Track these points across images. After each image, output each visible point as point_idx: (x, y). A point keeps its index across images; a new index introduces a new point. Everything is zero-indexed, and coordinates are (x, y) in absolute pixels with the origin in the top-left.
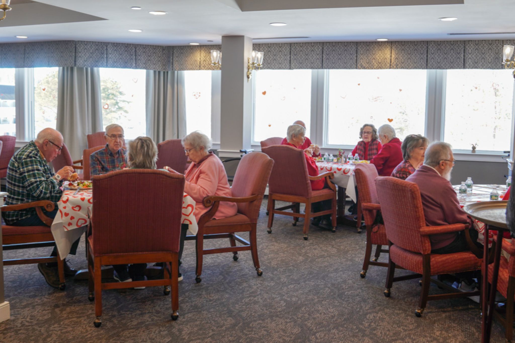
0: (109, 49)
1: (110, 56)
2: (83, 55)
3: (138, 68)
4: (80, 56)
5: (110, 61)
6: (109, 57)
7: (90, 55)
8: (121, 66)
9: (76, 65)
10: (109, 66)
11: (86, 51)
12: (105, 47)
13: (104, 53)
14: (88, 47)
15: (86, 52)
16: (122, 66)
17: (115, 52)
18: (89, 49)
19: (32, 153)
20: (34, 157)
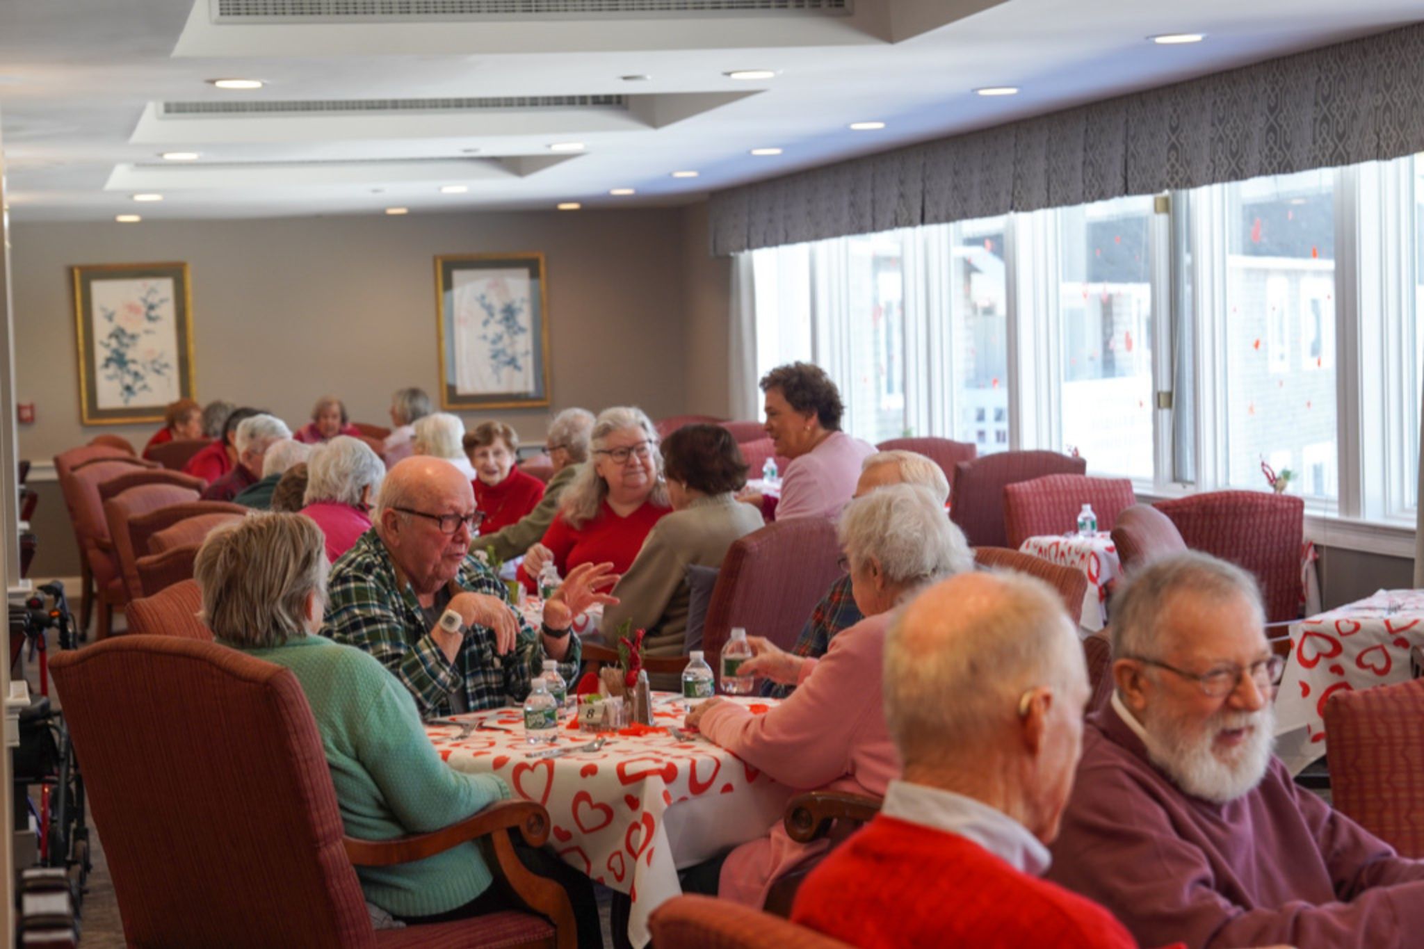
19: (354, 565)
20: (357, 579)
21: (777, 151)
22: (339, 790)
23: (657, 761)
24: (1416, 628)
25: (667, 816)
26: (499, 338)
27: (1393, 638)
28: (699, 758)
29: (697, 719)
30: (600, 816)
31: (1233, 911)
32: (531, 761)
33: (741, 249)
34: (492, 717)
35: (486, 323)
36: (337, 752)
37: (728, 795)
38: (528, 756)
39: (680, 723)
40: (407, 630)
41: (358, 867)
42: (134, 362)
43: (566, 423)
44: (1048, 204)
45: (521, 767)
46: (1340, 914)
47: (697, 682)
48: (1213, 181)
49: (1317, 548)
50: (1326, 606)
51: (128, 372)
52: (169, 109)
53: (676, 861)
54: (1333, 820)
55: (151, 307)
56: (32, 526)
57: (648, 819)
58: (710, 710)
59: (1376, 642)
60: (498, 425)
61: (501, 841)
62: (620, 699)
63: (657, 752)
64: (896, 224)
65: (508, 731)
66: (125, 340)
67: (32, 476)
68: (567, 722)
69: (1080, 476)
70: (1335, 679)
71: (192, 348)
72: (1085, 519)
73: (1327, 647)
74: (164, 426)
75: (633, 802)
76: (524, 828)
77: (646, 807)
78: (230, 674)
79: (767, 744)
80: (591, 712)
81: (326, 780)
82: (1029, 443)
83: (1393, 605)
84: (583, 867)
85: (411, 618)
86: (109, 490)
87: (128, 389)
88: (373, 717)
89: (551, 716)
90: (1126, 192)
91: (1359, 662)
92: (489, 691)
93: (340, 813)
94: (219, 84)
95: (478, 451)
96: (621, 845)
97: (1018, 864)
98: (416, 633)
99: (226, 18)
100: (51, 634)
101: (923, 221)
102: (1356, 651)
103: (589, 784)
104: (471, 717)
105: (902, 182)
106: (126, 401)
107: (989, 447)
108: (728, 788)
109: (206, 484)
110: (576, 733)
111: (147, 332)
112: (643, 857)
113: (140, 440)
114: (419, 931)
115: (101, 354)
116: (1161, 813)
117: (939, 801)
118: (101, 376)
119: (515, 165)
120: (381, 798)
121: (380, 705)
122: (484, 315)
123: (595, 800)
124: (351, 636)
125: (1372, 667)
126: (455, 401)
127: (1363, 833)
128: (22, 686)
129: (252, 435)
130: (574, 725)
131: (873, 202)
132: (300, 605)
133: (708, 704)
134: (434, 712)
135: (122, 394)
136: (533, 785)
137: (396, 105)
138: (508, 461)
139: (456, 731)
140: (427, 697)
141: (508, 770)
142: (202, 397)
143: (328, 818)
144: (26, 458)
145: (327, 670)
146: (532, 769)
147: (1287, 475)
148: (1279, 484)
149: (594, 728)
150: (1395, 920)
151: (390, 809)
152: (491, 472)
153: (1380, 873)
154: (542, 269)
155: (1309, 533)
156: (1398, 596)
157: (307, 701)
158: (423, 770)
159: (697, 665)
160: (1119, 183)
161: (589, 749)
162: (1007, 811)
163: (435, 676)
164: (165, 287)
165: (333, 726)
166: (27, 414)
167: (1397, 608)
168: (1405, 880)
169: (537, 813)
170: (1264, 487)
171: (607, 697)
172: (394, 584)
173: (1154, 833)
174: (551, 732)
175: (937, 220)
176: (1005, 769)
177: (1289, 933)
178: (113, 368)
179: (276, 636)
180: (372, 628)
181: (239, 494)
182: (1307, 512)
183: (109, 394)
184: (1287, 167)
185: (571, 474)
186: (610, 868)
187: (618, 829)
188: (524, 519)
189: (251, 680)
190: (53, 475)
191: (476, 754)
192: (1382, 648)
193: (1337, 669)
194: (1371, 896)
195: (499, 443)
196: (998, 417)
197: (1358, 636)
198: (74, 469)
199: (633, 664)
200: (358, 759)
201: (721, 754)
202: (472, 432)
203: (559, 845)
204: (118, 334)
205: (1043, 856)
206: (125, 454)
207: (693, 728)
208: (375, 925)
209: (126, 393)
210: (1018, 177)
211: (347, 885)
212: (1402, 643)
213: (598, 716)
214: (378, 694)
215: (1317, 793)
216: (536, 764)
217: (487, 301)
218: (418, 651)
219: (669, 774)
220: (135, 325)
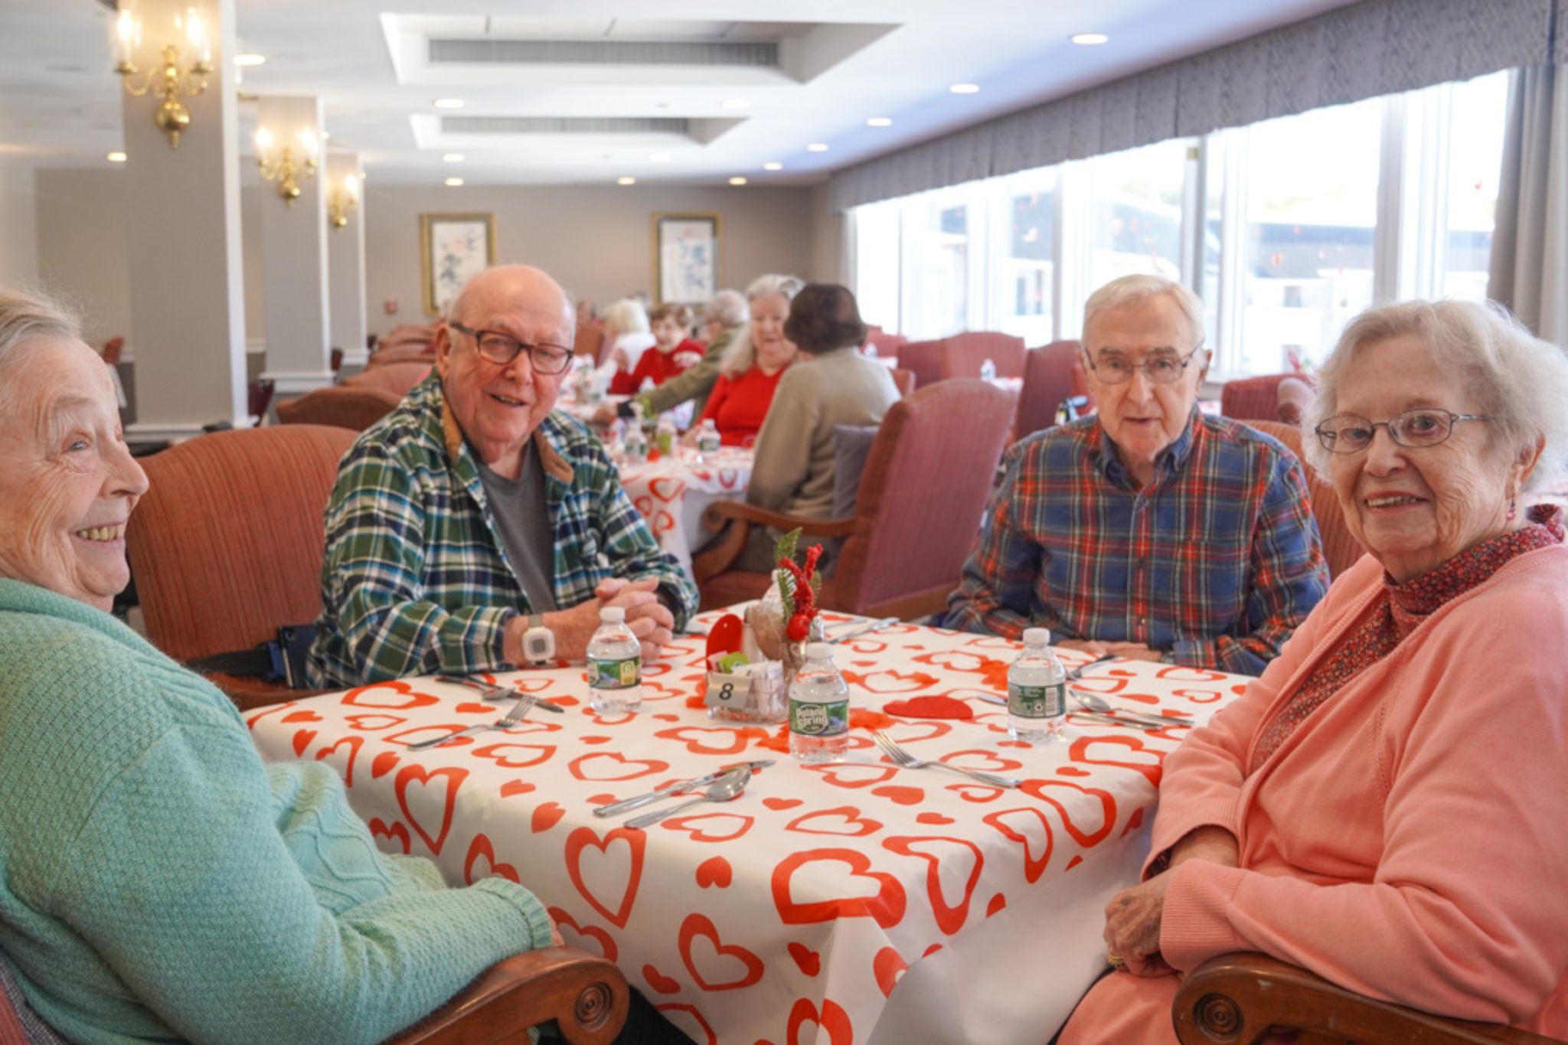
20: (375, 451)
21: (887, 122)
26: (690, 268)
30: (738, 969)
32: (602, 829)
33: (849, 207)
35: (683, 258)
37: (998, 915)
38: (598, 816)
42: (459, 276)
44: (1102, 151)
45: (582, 838)
51: (455, 283)
55: (471, 242)
62: (778, 665)
64: (970, 176)
66: (455, 262)
75: (806, 961)
77: (832, 977)
90: (1176, 135)
103: (710, 902)
105: (975, 149)
108: (998, 903)
111: (468, 257)
115: (439, 270)
118: (438, 284)
122: (683, 254)
123: (726, 938)
131: (951, 165)
136: (604, 878)
141: (557, 837)
146: (603, 843)
154: (719, 222)
160: (1170, 128)
164: (479, 229)
166: (391, 307)
171: (755, 661)
175: (1002, 172)
178: (446, 280)
183: (443, 295)
187: (773, 1000)
199: (801, 601)
204: (450, 258)
210: (1074, 135)
213: (740, 696)
216: (611, 836)
217: (684, 242)
219: (888, 905)
220: (460, 252)
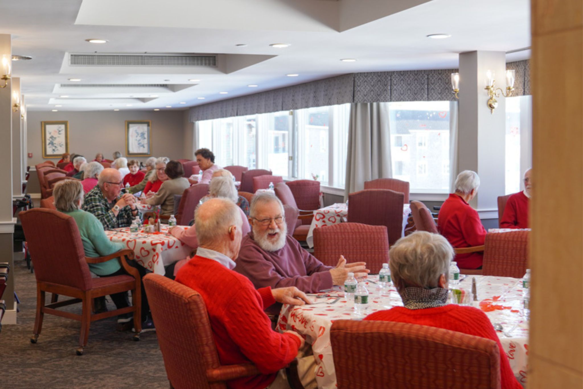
0: (393, 79)
1: (395, 87)
2: (362, 88)
3: (431, 100)
4: (359, 91)
5: (395, 93)
6: (393, 89)
7: (371, 88)
8: (409, 98)
9: (354, 101)
10: (393, 99)
11: (366, 83)
12: (389, 77)
13: (387, 84)
14: (369, 79)
15: (366, 85)
16: (411, 98)
17: (402, 82)
18: (369, 81)
19: (93, 193)
20: (94, 196)
21: (203, 98)
22: (84, 245)
23: (160, 240)
24: (342, 212)
25: (162, 253)
26: (139, 140)
27: (336, 214)
28: (170, 240)
29: (171, 231)
30: (146, 253)
31: (282, 278)
32: (131, 240)
33: (196, 121)
34: (124, 229)
35: (137, 137)
36: (84, 236)
37: (177, 249)
38: (131, 238)
39: (167, 232)
40: (105, 208)
41: (89, 264)
42: (55, 144)
43: (150, 160)
44: (265, 112)
45: (128, 241)
46: (307, 278)
47: (172, 222)
48: (302, 108)
49: (323, 193)
50: (325, 206)
51: (54, 146)
52: (62, 86)
53: (164, 263)
54: (310, 257)
55: (60, 131)
56: (28, 181)
57: (157, 254)
58: (174, 229)
59: (333, 215)
60: (135, 160)
61: (123, 258)
62: (153, 226)
63: (161, 238)
64: (231, 115)
65: (127, 233)
66: (54, 139)
67: (30, 170)
68: (141, 230)
69: (271, 176)
70: (323, 224)
71: (69, 141)
72: (271, 185)
73: (322, 216)
74: (62, 159)
75: (154, 250)
76: (128, 256)
77: (157, 251)
78: (58, 218)
79: (186, 237)
80: (146, 229)
81: (81, 243)
82: (260, 167)
83: (337, 207)
84: (142, 265)
85: (106, 206)
86: (46, 173)
87: (54, 150)
88: (92, 229)
89: (136, 229)
90: (282, 110)
91: (329, 220)
92: (124, 223)
93: (84, 251)
94: (71, 80)
95: (131, 166)
96: (151, 260)
97: (228, 267)
98: (107, 209)
99: (72, 65)
100: (28, 207)
101: (237, 115)
102: (328, 217)
103: (144, 246)
104: (119, 229)
105: (233, 106)
106: (53, 153)
107: (252, 168)
108: (177, 247)
109: (68, 172)
110: (143, 234)
111: (58, 137)
112: (156, 263)
113: (56, 162)
114: (103, 279)
115: (48, 142)
116: (261, 255)
117: (208, 251)
118: (48, 147)
119: (143, 100)
120: (94, 248)
121: (94, 226)
122: (137, 135)
123: (146, 249)
124: (92, 209)
125: (331, 221)
126: (129, 155)
127: (317, 260)
128: (16, 219)
129: (77, 161)
130: (142, 232)
131: (226, 111)
132: (77, 202)
133: (174, 227)
134: (111, 228)
135: (52, 151)
136: (131, 245)
137: (114, 86)
138: (137, 169)
139: (115, 232)
140: (110, 224)
141: (125, 242)
142: (70, 152)
143: (81, 252)
144: (29, 166)
145: (82, 217)
146: (131, 241)
147: (317, 176)
148: (316, 178)
149: (147, 232)
150: (320, 280)
151: (96, 250)
152: (133, 172)
153: (319, 269)
154: (150, 124)
155: (321, 190)
156: (339, 205)
157: (77, 224)
158: (104, 241)
159: (172, 218)
160: (281, 108)
161: (145, 237)
162: (226, 255)
163: (112, 219)
164: (63, 127)
165: (83, 231)
166: (30, 155)
167: (338, 208)
168: (324, 271)
169: (132, 252)
170: (312, 179)
171: (150, 225)
172: (102, 198)
173: (260, 260)
174: (136, 233)
175: (240, 115)
176: (225, 245)
177: (294, 284)
178: (50, 145)
179: (71, 209)
180: (97, 207)
181: (74, 175)
182: (321, 185)
183: (49, 151)
184: (318, 105)
185: (151, 172)
186: (149, 265)
187: (151, 256)
188: (140, 183)
189: (64, 219)
190: (35, 170)
191: (118, 238)
192: (334, 217)
193: (324, 221)
194: (315, 274)
195: (135, 165)
196: (254, 161)
197: (329, 214)
198: (39, 168)
199: (157, 217)
200: (89, 238)
201: (175, 239)
202: (129, 162)
203: (137, 260)
204: (52, 137)
205: (234, 264)
206: (52, 165)
207: (170, 233)
208: (92, 277)
209: (53, 151)
210: (258, 106)
211: (85, 268)
212: (338, 216)
213: (148, 230)
214: (93, 223)
215: (307, 251)
216: (132, 240)
217: (137, 131)
218: (109, 213)
219: (163, 244)
220: (56, 135)
